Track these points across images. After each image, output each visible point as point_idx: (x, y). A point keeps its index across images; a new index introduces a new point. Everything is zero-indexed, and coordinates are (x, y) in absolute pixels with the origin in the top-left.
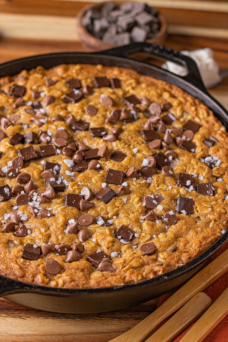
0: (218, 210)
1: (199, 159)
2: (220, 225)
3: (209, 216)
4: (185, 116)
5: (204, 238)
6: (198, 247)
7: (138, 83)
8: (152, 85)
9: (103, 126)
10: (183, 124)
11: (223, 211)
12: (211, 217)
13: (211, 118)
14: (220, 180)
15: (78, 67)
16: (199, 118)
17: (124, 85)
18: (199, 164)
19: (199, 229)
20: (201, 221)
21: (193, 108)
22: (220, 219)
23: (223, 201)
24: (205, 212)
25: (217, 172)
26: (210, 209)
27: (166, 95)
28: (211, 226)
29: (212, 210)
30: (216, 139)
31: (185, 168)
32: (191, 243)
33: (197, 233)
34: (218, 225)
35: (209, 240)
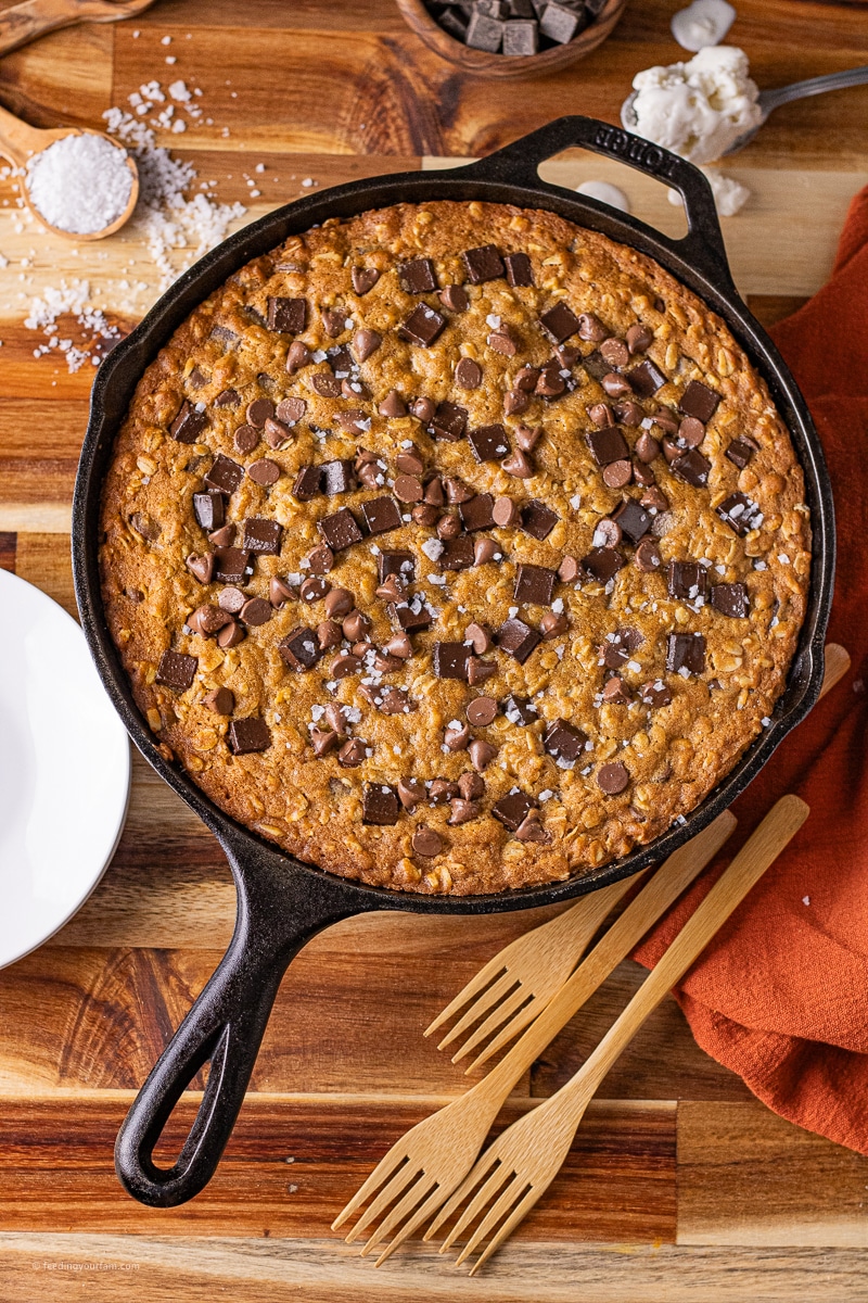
0: (756, 662)
1: (717, 511)
2: (760, 702)
3: (736, 679)
4: (684, 371)
5: (728, 744)
6: (716, 770)
7: (572, 262)
8: (606, 267)
9: (497, 422)
10: (680, 395)
11: (767, 664)
12: (742, 681)
13: (745, 378)
14: (760, 566)
15: (423, 217)
16: (716, 374)
17: (539, 274)
18: (716, 530)
19: (716, 715)
20: (721, 695)
21: (703, 348)
22: (759, 683)
23: (767, 633)
24: (729, 668)
25: (756, 548)
26: (739, 661)
27: (639, 304)
28: (740, 706)
29: (745, 665)
30: (754, 440)
31: (685, 544)
32: (699, 756)
33: (712, 726)
34: (755, 702)
35: (738, 745)
